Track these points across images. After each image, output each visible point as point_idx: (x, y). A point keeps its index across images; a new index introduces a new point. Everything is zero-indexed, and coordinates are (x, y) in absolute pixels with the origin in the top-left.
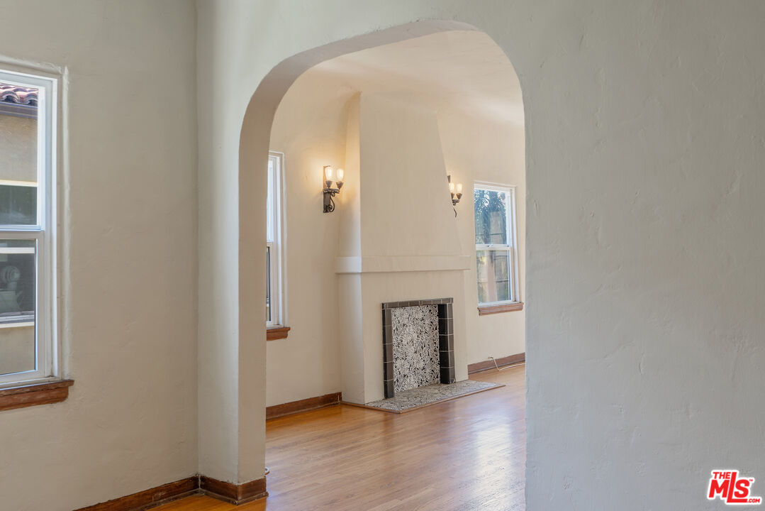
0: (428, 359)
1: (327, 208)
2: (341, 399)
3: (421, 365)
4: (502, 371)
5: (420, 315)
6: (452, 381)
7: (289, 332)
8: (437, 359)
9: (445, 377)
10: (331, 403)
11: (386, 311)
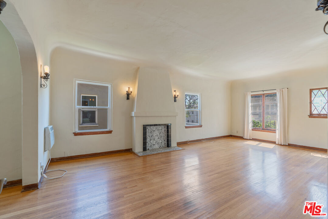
0: (163, 140)
1: (128, 98)
2: (132, 150)
3: (161, 142)
4: (189, 144)
5: (161, 128)
6: (170, 147)
7: (112, 132)
8: (166, 140)
9: (168, 145)
10: (129, 151)
11: (145, 128)
